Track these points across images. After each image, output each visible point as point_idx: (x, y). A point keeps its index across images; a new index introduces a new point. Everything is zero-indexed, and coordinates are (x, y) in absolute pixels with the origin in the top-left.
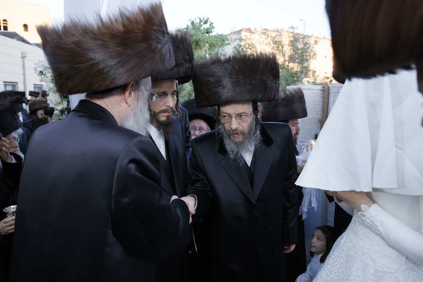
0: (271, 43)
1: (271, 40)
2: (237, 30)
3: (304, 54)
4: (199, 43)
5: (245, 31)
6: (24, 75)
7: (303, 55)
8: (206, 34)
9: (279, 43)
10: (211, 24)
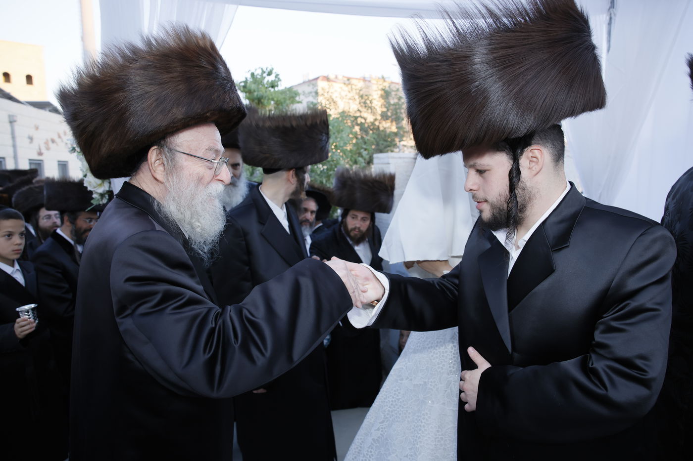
0: (357, 97)
1: (356, 93)
2: (311, 78)
3: (398, 111)
4: (262, 100)
5: (323, 80)
6: (14, 146)
7: (396, 113)
8: (270, 89)
9: (366, 98)
10: (277, 76)
